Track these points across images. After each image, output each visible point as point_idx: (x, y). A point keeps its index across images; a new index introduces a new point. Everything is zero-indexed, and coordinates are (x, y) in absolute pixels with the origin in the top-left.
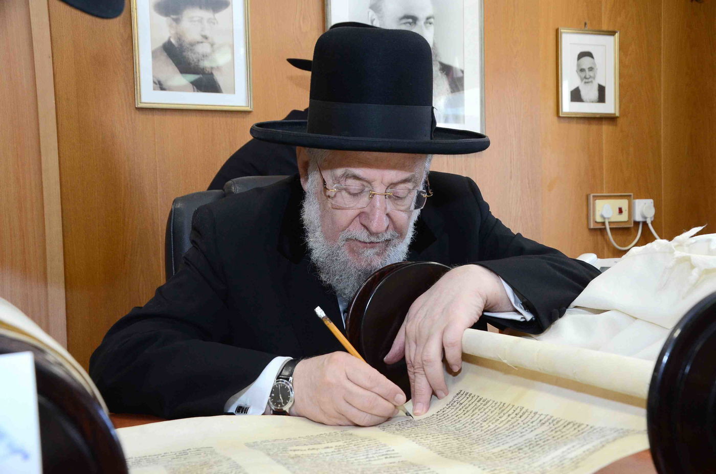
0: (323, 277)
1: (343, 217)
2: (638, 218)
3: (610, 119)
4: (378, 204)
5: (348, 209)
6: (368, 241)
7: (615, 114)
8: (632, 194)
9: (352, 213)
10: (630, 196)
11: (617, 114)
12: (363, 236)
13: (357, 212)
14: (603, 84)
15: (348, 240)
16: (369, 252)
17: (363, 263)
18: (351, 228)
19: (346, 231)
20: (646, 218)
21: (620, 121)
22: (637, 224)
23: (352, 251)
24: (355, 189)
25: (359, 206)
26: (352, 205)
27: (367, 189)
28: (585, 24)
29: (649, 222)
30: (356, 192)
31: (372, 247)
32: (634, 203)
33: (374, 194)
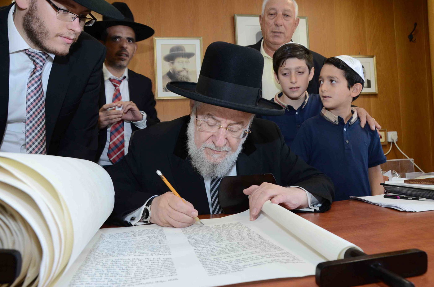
0: (193, 163)
1: (204, 136)
2: (390, 140)
3: (374, 95)
4: (222, 132)
5: (207, 132)
6: (215, 149)
7: (376, 93)
8: (386, 129)
9: (209, 135)
10: (385, 130)
11: (377, 93)
12: (213, 147)
13: (211, 134)
14: (369, 79)
15: (206, 148)
16: (215, 156)
17: (212, 160)
18: (207, 141)
19: (205, 143)
20: (393, 140)
21: (379, 96)
22: (389, 143)
23: (207, 153)
24: (212, 123)
25: (213, 131)
26: (209, 131)
27: (218, 124)
28: (359, 53)
29: (395, 142)
30: (212, 125)
31: (217, 154)
32: (388, 133)
33: (221, 127)
